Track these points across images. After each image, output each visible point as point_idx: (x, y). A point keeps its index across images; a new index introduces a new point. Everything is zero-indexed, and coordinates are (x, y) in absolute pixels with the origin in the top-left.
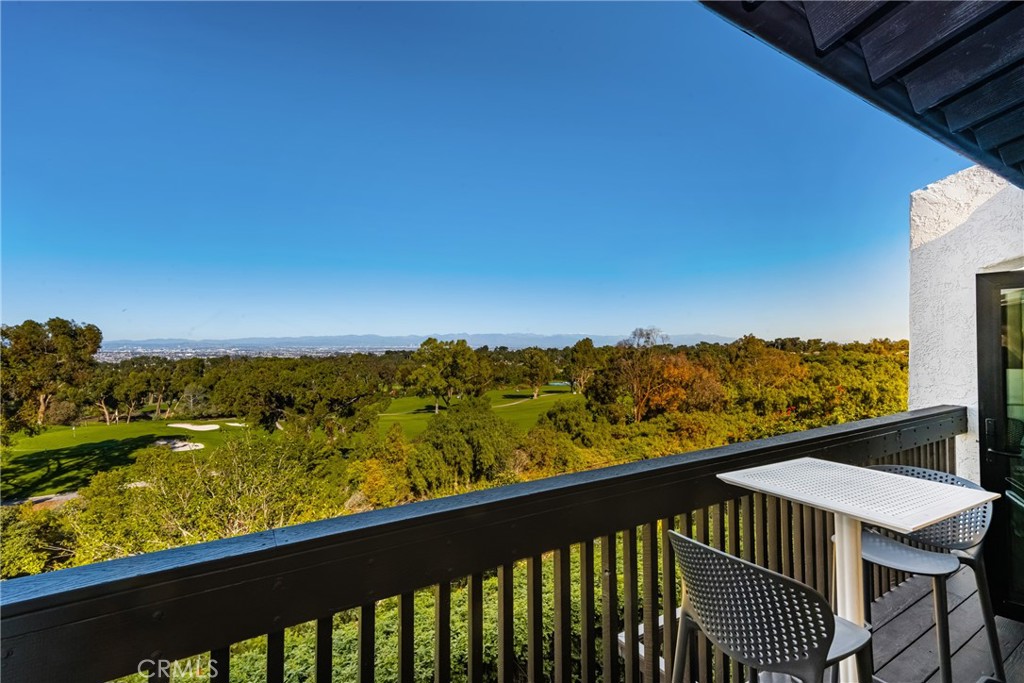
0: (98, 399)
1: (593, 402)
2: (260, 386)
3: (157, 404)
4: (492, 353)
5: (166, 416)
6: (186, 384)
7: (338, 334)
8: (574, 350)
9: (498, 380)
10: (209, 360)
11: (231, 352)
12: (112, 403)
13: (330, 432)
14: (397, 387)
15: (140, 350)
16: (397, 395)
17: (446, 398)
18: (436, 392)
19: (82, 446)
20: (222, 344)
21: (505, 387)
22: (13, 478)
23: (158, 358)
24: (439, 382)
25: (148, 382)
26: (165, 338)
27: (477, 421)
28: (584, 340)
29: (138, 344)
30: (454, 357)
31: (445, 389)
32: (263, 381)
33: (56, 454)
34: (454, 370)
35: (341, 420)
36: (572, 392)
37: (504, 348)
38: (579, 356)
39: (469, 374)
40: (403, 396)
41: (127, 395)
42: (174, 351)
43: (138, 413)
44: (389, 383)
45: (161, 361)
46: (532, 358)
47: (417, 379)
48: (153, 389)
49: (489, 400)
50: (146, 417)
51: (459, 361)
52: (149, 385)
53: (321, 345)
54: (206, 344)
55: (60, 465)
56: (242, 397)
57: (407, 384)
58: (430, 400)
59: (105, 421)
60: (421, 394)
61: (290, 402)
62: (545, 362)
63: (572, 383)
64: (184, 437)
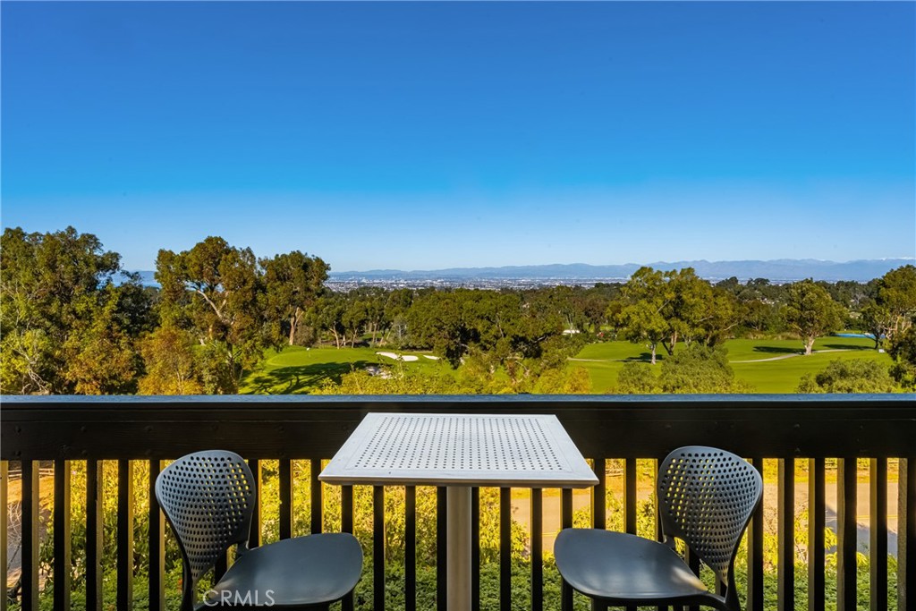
0: (332, 325)
1: (905, 367)
2: (444, 318)
3: (374, 333)
4: (743, 288)
5: (380, 344)
6: (396, 314)
7: (541, 264)
8: (883, 284)
9: (749, 325)
10: (418, 291)
11: (437, 283)
12: (341, 329)
13: (512, 374)
14: (607, 328)
15: (364, 281)
16: (606, 337)
17: (668, 345)
18: (653, 336)
19: (313, 366)
20: (430, 275)
21: (760, 336)
22: (270, 387)
23: (377, 288)
24: (659, 324)
25: (366, 311)
26: (383, 269)
27: (685, 377)
28: (901, 269)
29: (362, 275)
30: (678, 290)
31: (664, 333)
32: (447, 313)
33: (295, 371)
34: (677, 309)
35: (526, 361)
36: (876, 348)
37: (763, 281)
38: (892, 293)
39: (698, 315)
40: (613, 338)
41: (351, 323)
42: (390, 282)
43: (360, 340)
44: (596, 322)
45: (379, 291)
46: (804, 295)
47: (629, 318)
48: (370, 318)
49: (725, 352)
50: (365, 344)
51: (684, 297)
52: (367, 314)
53: (523, 275)
54: (417, 275)
55: (298, 380)
56: (428, 329)
57: (618, 325)
58: (645, 346)
59: (336, 345)
60: (635, 337)
61: (476, 337)
62: (827, 302)
63: (877, 337)
64: (390, 365)
